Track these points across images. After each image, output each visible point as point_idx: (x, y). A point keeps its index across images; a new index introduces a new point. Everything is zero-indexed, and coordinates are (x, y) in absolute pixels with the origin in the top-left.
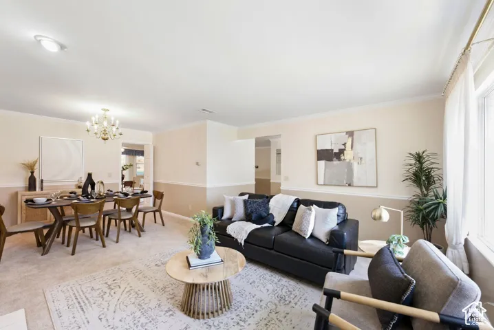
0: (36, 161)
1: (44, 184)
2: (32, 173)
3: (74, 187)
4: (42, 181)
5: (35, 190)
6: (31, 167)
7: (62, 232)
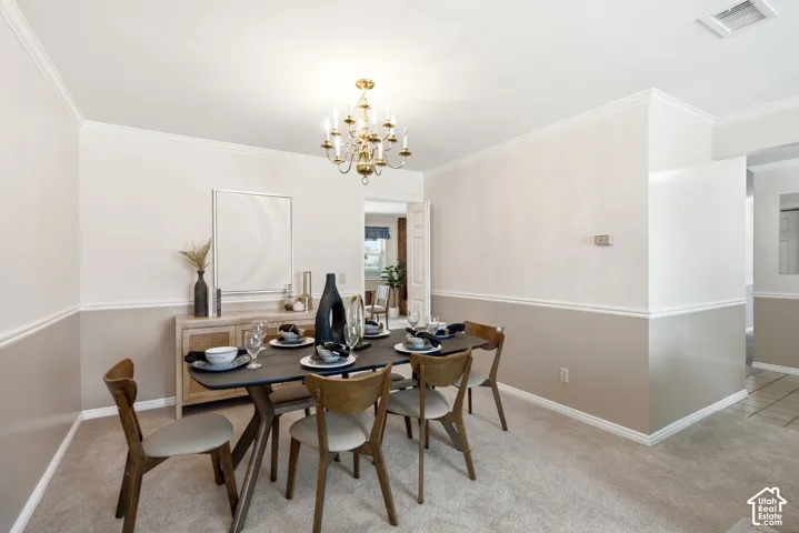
0: (208, 247)
1: (224, 300)
2: (201, 273)
3: (276, 307)
4: (219, 291)
5: (206, 315)
6: (198, 260)
7: (270, 440)
